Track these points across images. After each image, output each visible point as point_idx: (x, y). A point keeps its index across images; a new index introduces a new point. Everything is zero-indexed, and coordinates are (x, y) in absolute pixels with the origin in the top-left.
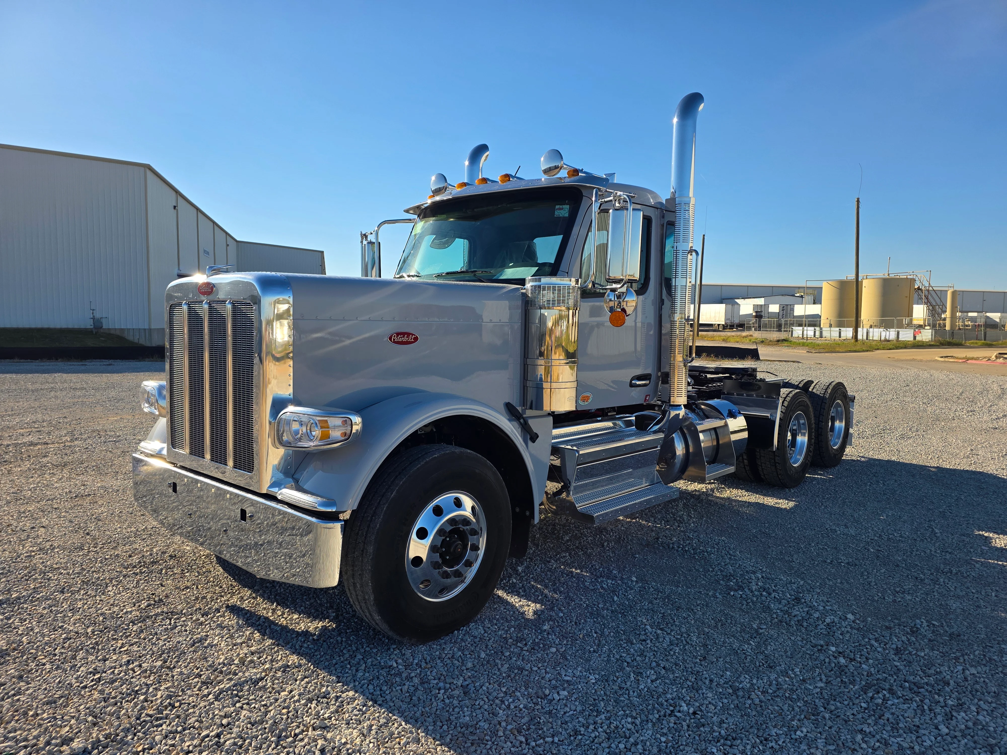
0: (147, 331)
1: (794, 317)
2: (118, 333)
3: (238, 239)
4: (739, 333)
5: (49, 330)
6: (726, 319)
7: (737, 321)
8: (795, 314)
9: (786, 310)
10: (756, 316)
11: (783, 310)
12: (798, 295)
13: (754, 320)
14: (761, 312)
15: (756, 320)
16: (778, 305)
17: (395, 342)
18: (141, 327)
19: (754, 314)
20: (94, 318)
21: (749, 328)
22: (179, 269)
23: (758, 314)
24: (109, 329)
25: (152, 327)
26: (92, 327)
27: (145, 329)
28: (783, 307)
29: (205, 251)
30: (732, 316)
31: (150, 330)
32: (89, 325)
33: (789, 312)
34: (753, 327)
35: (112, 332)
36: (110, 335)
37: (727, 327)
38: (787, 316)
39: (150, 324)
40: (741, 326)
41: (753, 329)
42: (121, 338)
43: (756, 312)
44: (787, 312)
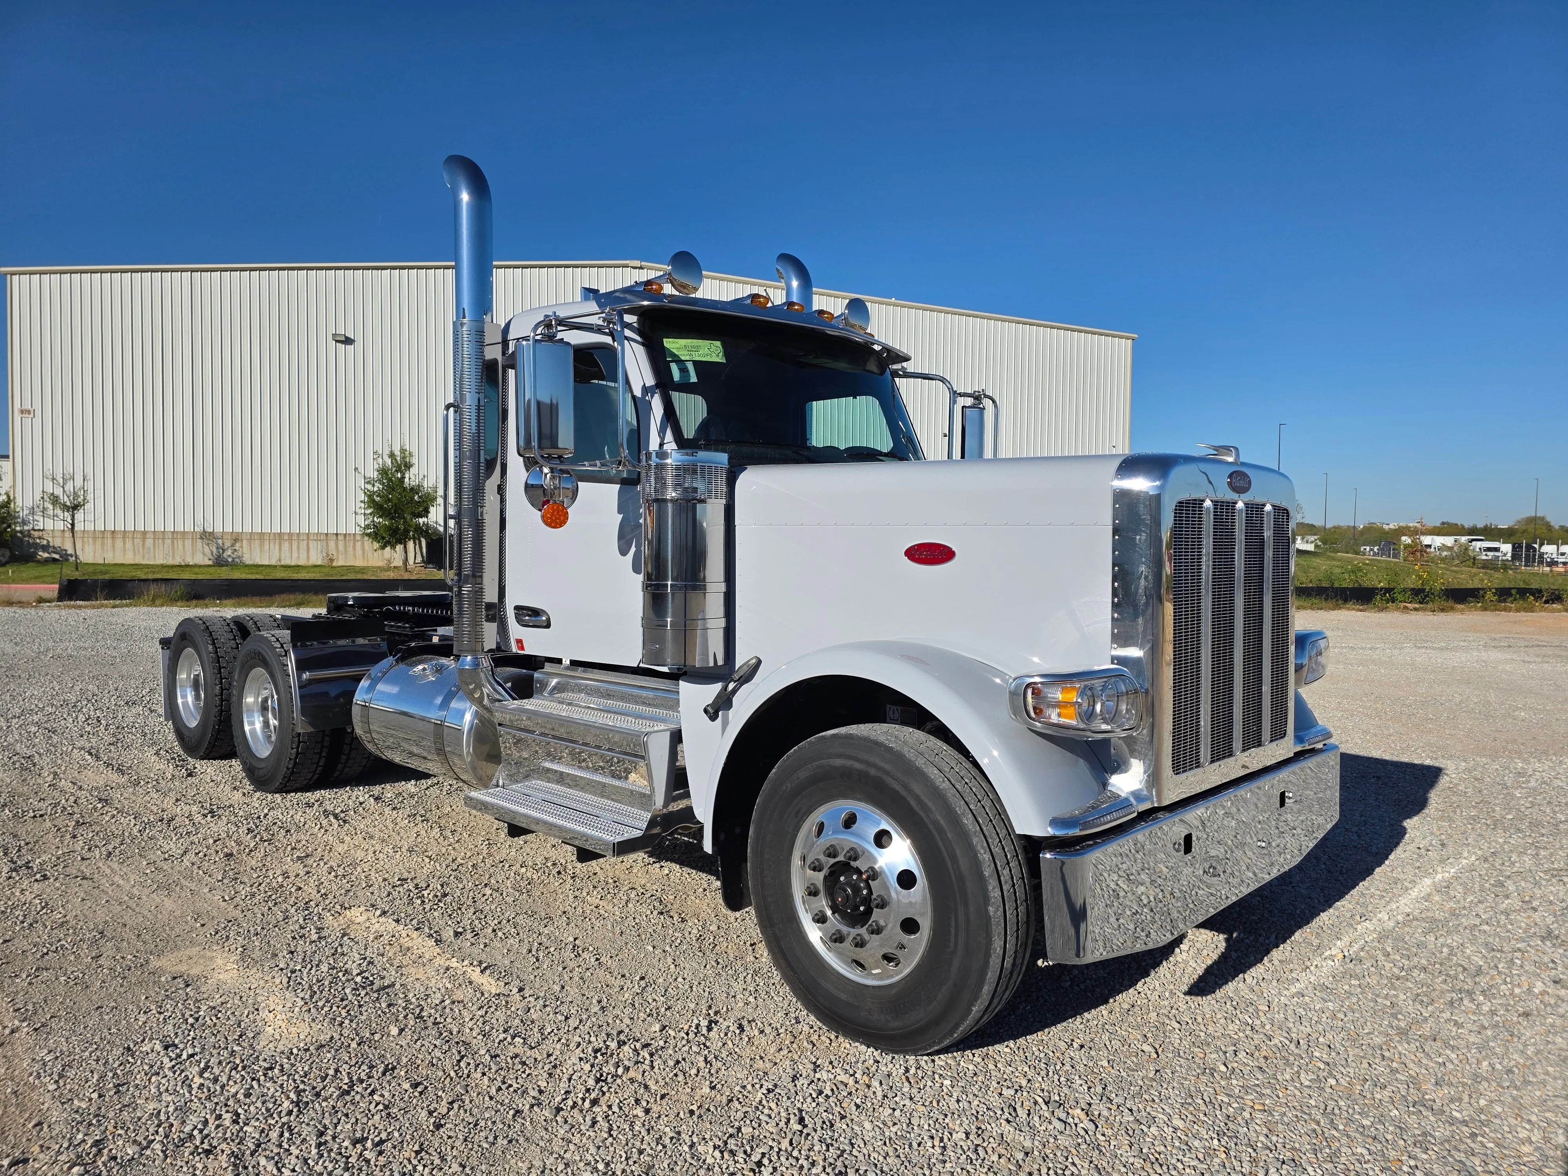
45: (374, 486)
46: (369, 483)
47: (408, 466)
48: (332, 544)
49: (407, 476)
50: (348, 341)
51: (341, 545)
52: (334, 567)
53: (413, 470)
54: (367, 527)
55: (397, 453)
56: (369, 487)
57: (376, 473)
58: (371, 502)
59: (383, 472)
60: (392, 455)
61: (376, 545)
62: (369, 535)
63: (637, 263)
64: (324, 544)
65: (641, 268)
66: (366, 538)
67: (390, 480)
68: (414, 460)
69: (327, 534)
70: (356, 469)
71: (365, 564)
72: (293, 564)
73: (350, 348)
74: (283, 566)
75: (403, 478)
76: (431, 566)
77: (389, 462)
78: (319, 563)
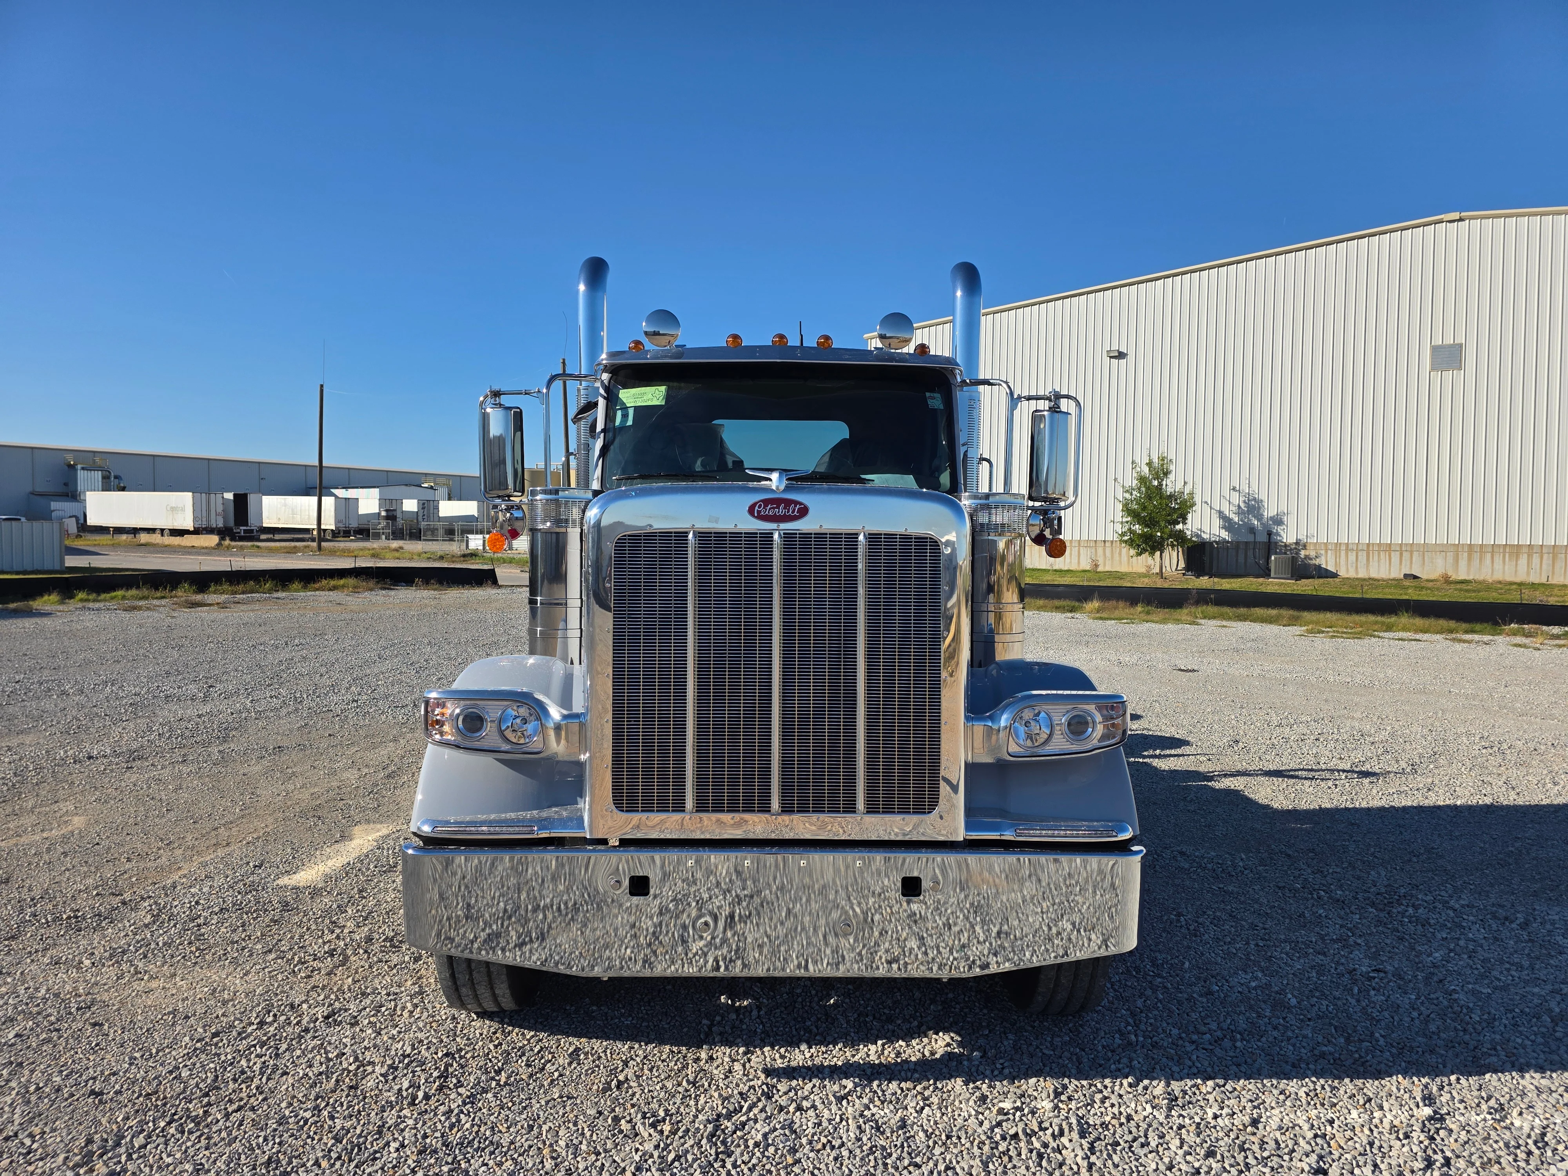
1: (440, 519)
4: (361, 544)
6: (337, 521)
7: (354, 524)
8: (441, 515)
9: (428, 507)
10: (387, 518)
11: (424, 508)
12: (426, 485)
13: (383, 523)
14: (395, 510)
15: (388, 523)
16: (416, 501)
19: (383, 514)
21: (377, 536)
23: (391, 514)
28: (424, 504)
30: (347, 516)
33: (431, 511)
34: (383, 533)
37: (339, 533)
38: (429, 517)
40: (364, 532)
41: (384, 537)
43: (387, 511)
44: (429, 510)
45: (1131, 494)
46: (1127, 491)
47: (1166, 474)
48: (1100, 551)
49: (1164, 483)
50: (1121, 355)
51: (1108, 551)
52: (1100, 572)
53: (1172, 477)
54: (1123, 534)
55: (1156, 460)
56: (1128, 496)
57: (1135, 482)
58: (1127, 510)
59: (1142, 479)
60: (1150, 464)
61: (1133, 552)
62: (1126, 542)
63: (1455, 215)
64: (1093, 550)
65: (1461, 220)
66: (1123, 545)
67: (1148, 488)
68: (1172, 467)
69: (1096, 541)
70: (1115, 480)
71: (1130, 570)
72: (1066, 568)
73: (1123, 362)
74: (1056, 571)
75: (1160, 485)
76: (1190, 573)
77: (1146, 470)
78: (1088, 568)
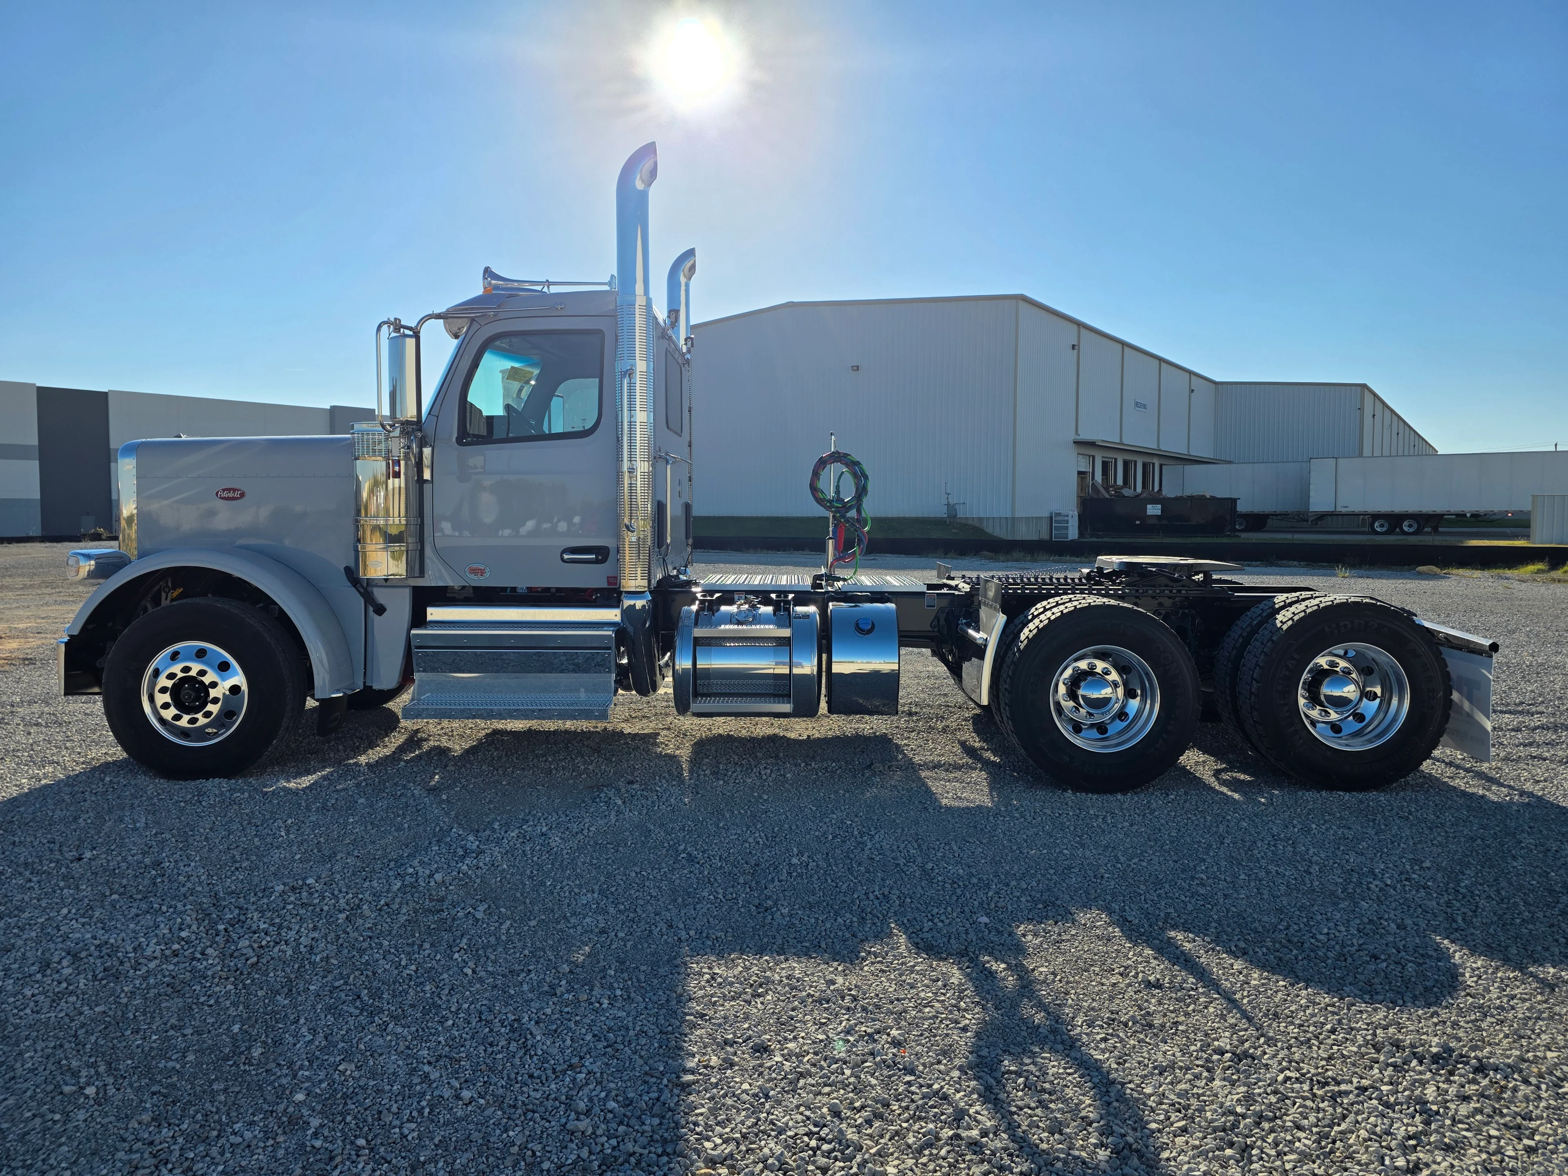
0: (1009, 521)
2: (976, 524)
3: (1218, 379)
5: (904, 518)
17: (221, 498)
18: (1003, 515)
20: (948, 505)
22: (1077, 433)
24: (966, 518)
25: (1018, 515)
26: (946, 516)
27: (1007, 518)
29: (1137, 404)
31: (1014, 518)
32: (940, 512)
35: (970, 522)
36: (966, 526)
39: (1013, 510)
42: (978, 530)
